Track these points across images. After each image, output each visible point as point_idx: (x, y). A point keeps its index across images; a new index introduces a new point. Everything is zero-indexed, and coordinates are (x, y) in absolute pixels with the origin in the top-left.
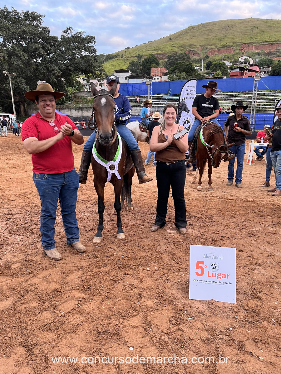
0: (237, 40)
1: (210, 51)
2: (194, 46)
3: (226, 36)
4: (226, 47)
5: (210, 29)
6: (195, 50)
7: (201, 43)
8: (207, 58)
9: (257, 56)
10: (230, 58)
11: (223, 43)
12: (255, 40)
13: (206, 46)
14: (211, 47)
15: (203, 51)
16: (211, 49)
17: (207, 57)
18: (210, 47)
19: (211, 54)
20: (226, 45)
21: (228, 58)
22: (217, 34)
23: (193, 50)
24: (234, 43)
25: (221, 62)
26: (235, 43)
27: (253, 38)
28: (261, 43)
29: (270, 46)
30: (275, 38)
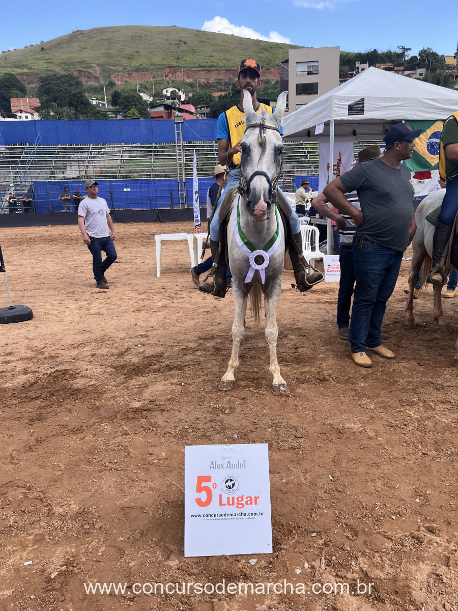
0: (156, 60)
1: (116, 74)
2: (87, 65)
3: (138, 52)
4: (141, 71)
5: (111, 39)
6: (90, 71)
7: (98, 60)
8: (112, 87)
9: (189, 89)
10: (148, 88)
11: (135, 63)
12: (183, 62)
13: (107, 67)
14: (116, 68)
15: (103, 75)
16: (116, 71)
17: (112, 84)
18: (114, 68)
19: (118, 80)
20: (140, 67)
21: (146, 88)
24: (152, 64)
25: (134, 94)
26: (154, 65)
27: (181, 60)
28: (193, 67)
29: (206, 73)
30: (213, 62)
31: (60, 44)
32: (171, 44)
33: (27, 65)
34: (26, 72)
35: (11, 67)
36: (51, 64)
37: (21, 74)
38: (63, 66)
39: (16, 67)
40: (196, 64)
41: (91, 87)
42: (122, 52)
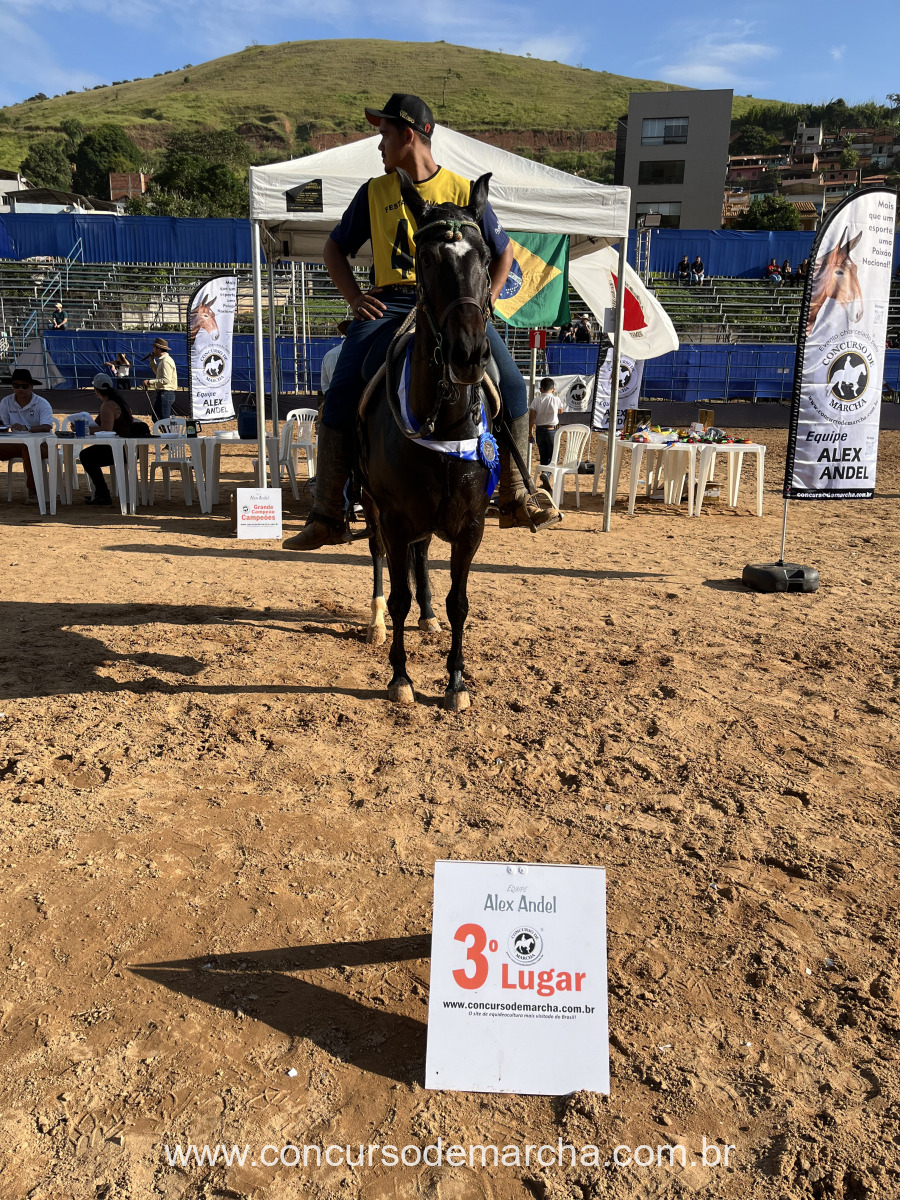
5: (317, 65)
7: (289, 105)
12: (452, 114)
13: (306, 119)
14: (322, 121)
16: (321, 129)
18: (319, 122)
19: (323, 145)
22: (340, 82)
23: (264, 127)
30: (509, 115)
31: (219, 71)
33: (154, 110)
34: (150, 124)
35: (124, 113)
36: (199, 110)
37: (142, 127)
38: (221, 114)
39: (136, 112)
40: (475, 117)
42: (335, 90)
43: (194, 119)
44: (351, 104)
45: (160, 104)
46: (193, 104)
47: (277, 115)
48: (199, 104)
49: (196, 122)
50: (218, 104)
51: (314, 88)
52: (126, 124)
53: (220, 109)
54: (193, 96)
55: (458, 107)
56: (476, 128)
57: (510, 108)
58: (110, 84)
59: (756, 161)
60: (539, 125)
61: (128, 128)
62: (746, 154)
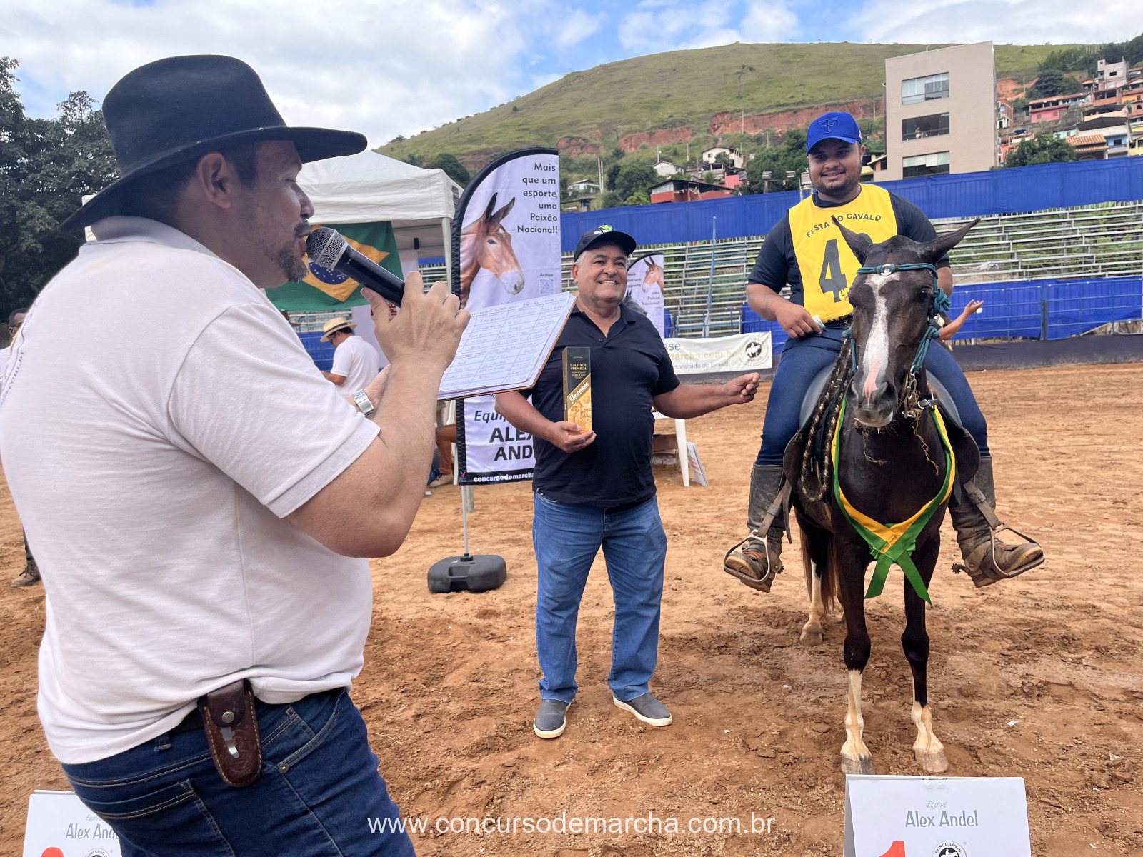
0: (699, 106)
1: (627, 136)
2: (582, 127)
3: (668, 96)
4: (670, 125)
5: (625, 79)
6: (585, 135)
7: (600, 117)
8: (616, 159)
9: (754, 146)
10: (680, 153)
11: (663, 115)
12: (747, 102)
13: (614, 126)
14: (629, 126)
15: (606, 140)
16: (628, 132)
17: (619, 154)
18: (626, 128)
20: (670, 119)
21: (675, 153)
22: (644, 91)
23: (579, 138)
24: (691, 113)
26: (696, 113)
27: (743, 99)
28: (765, 109)
29: (789, 116)
30: (803, 95)
31: (542, 98)
32: (727, 75)
33: (487, 138)
34: (483, 149)
35: (464, 143)
36: (526, 132)
37: (479, 152)
38: (544, 133)
39: (471, 141)
40: (770, 102)
41: (584, 162)
42: (641, 98)
43: (521, 140)
44: (657, 108)
45: (492, 132)
46: (521, 127)
47: (590, 127)
48: (525, 127)
49: (521, 142)
50: (542, 125)
51: (622, 100)
52: (465, 151)
53: (542, 129)
54: (521, 122)
55: (753, 96)
56: (770, 111)
57: (801, 88)
58: (455, 121)
59: (1056, 103)
60: (831, 100)
61: (467, 154)
62: (1046, 97)
